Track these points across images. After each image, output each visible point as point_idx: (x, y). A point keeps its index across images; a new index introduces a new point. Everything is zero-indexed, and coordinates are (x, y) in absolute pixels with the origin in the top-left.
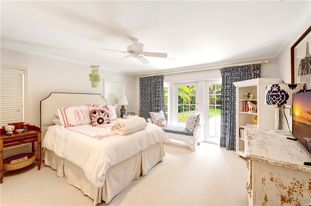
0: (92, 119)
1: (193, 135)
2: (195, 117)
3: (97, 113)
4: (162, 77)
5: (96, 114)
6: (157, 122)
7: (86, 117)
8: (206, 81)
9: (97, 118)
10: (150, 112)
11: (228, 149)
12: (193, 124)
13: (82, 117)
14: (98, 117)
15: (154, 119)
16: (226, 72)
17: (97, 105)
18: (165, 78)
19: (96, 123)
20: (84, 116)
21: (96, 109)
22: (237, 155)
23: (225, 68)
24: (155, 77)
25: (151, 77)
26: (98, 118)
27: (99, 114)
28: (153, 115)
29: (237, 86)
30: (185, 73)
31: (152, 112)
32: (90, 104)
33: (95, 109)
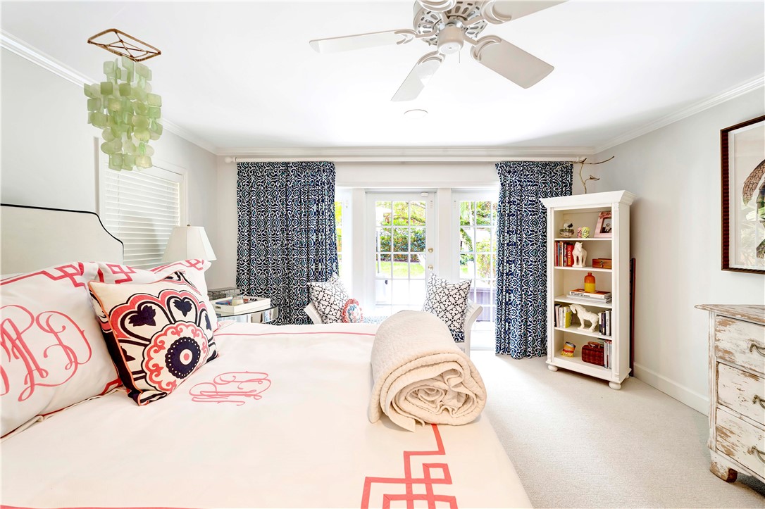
0: (130, 359)
1: (465, 339)
2: (462, 287)
3: (160, 318)
4: (330, 168)
5: (153, 323)
6: (339, 313)
7: (82, 353)
8: (454, 191)
9: (162, 347)
10: (313, 284)
11: (518, 358)
12: (458, 307)
13: (55, 363)
14: (170, 340)
15: (330, 305)
16: (509, 172)
17: (122, 271)
18: (340, 173)
19: (166, 376)
20: (66, 348)
21: (149, 296)
22: (550, 367)
23: (507, 164)
24: (303, 166)
25: (289, 163)
26: (168, 346)
27: (172, 320)
28: (323, 290)
29: (551, 208)
30: (403, 163)
31: (318, 284)
32: (81, 266)
33: (142, 296)
